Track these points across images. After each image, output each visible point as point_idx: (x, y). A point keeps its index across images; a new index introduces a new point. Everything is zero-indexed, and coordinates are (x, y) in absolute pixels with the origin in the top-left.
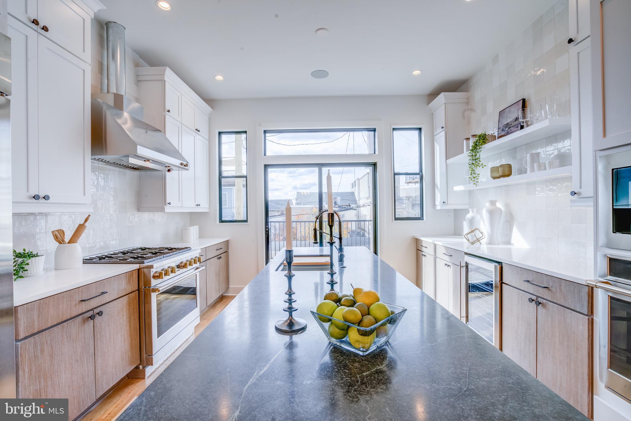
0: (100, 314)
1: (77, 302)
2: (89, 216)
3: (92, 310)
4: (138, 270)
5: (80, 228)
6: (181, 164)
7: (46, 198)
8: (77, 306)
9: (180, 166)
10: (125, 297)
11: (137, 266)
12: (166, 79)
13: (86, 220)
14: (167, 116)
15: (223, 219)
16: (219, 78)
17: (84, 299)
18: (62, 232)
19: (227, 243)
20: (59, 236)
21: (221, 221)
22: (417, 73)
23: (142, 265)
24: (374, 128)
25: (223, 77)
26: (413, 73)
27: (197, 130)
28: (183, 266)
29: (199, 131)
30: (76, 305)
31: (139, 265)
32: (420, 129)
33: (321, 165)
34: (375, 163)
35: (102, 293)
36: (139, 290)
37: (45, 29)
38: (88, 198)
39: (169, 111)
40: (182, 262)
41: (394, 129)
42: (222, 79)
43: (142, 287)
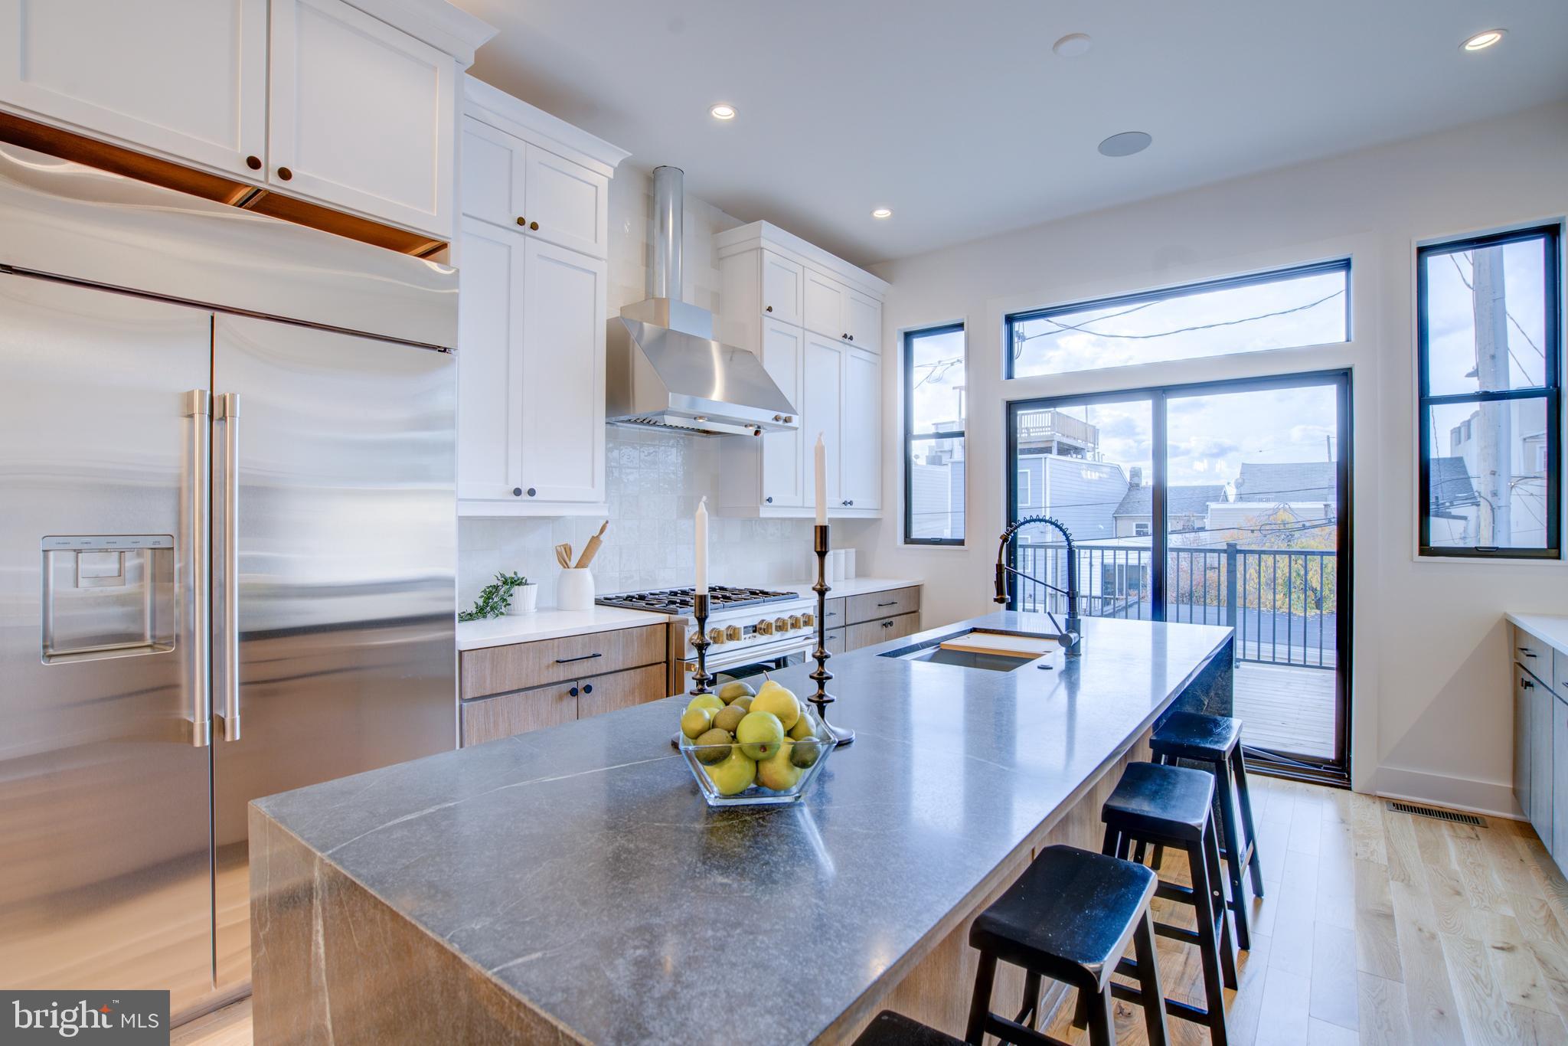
0: (588, 689)
1: (551, 662)
2: (607, 522)
3: (576, 680)
4: (668, 625)
5: (594, 542)
6: (777, 419)
7: (532, 492)
8: (550, 670)
9: (775, 422)
10: (638, 670)
11: (663, 618)
12: (764, 243)
13: (602, 531)
14: (766, 319)
15: (915, 535)
16: (882, 213)
17: (562, 659)
18: (568, 550)
19: (915, 591)
20: (564, 555)
21: (908, 539)
22: (1483, 42)
23: (674, 618)
25: (891, 210)
26: (1468, 47)
27: (845, 336)
28: (764, 629)
29: (851, 338)
30: (548, 667)
31: (668, 615)
33: (1159, 393)
34: (1350, 369)
35: (594, 656)
36: (667, 662)
37: (534, 226)
38: (599, 492)
39: (770, 309)
40: (763, 621)
41: (1423, 251)
42: (890, 213)
43: (673, 656)
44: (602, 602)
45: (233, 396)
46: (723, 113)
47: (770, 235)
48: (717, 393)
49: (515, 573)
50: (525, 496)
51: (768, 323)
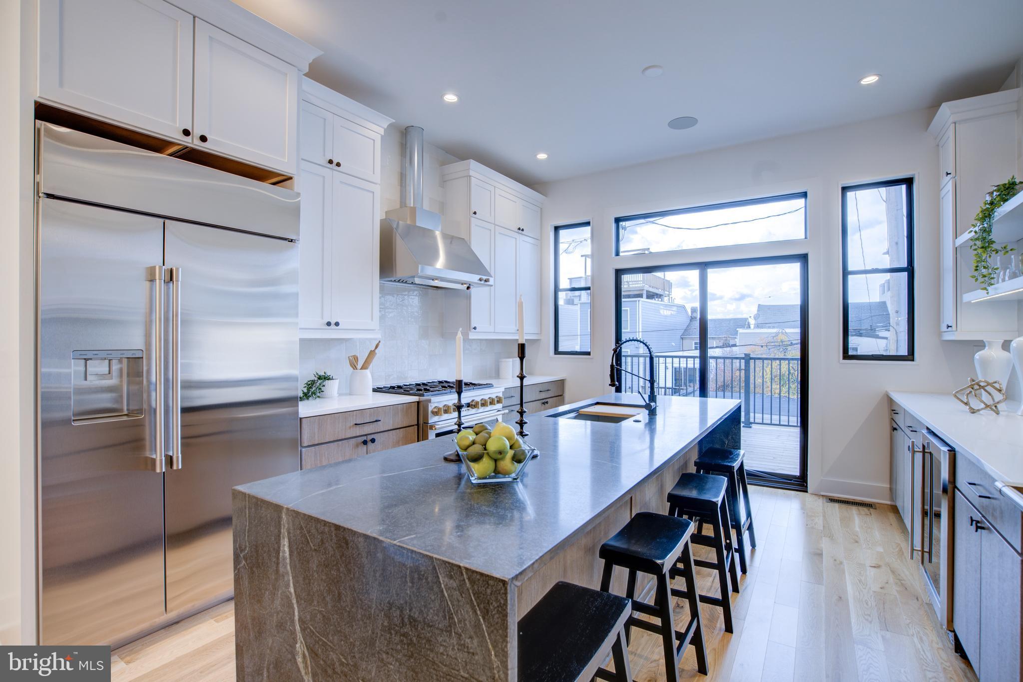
0: (373, 441)
1: (352, 425)
2: (380, 342)
3: (366, 435)
4: (418, 403)
5: (372, 354)
6: (480, 280)
7: (337, 324)
8: (352, 429)
9: (479, 282)
10: (401, 430)
11: (415, 399)
12: (472, 173)
13: (377, 347)
14: (473, 219)
15: (561, 349)
16: (542, 156)
17: (358, 423)
18: (356, 358)
19: (561, 383)
20: (353, 362)
21: (557, 352)
22: (870, 80)
23: (422, 398)
24: (804, 192)
25: (547, 154)
26: (862, 82)
27: (519, 229)
28: (474, 405)
29: (523, 230)
30: (350, 427)
31: (418, 397)
32: (909, 182)
33: (703, 266)
34: (807, 254)
35: (376, 421)
36: (418, 425)
37: (338, 165)
38: (375, 324)
39: (475, 213)
40: (473, 400)
41: (845, 189)
42: (546, 156)
43: (421, 422)
44: (377, 390)
45: (177, 269)
46: (451, 98)
47: (476, 169)
48: (440, 263)
49: (325, 373)
50: (333, 327)
51: (474, 221)
